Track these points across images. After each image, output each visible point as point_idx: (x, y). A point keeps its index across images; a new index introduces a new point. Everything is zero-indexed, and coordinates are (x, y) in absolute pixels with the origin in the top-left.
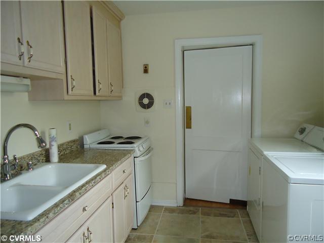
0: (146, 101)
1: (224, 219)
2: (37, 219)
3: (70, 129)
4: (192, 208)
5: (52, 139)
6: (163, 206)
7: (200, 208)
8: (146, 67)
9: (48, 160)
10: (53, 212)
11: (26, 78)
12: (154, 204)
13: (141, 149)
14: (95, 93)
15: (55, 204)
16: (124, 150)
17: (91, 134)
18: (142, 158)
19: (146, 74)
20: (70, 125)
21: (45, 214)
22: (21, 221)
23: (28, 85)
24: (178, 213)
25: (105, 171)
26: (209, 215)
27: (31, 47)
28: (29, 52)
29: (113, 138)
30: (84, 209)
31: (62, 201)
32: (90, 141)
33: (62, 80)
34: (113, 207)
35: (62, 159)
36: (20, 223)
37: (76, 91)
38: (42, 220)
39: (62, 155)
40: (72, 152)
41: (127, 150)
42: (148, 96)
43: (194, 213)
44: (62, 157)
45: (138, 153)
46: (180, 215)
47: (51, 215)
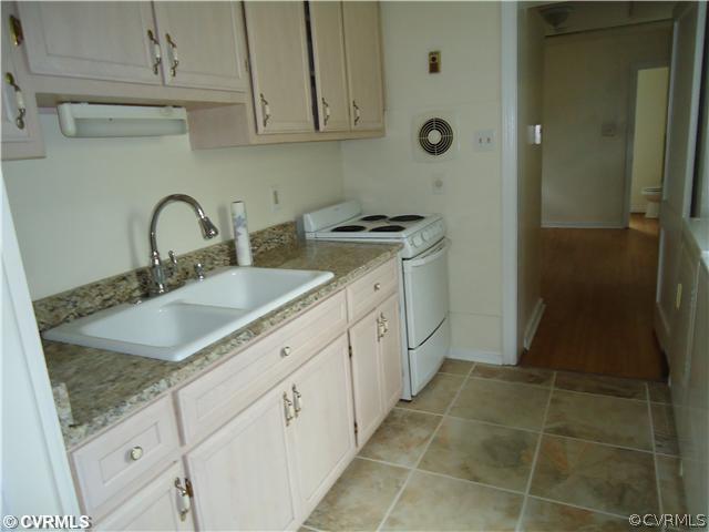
0: (435, 137)
1: (608, 400)
2: (189, 361)
3: (277, 202)
4: (535, 371)
5: (239, 222)
6: (472, 363)
7: (555, 373)
8: (434, 59)
9: (233, 261)
10: (217, 350)
11: (179, 107)
12: (452, 357)
13: (418, 241)
14: (317, 127)
15: (224, 339)
16: (380, 244)
17: (320, 212)
18: (420, 262)
19: (434, 75)
20: (275, 194)
21: (204, 353)
22: (166, 362)
23: (182, 120)
24: (504, 378)
25: (328, 284)
26: (572, 387)
27: (174, 46)
28: (171, 55)
29: (366, 219)
30: (283, 353)
31: (236, 335)
32: (316, 226)
33: (243, 104)
34: (350, 355)
35: (260, 260)
36: (163, 364)
37: (273, 126)
38: (197, 362)
39: (262, 253)
40: (281, 246)
41: (386, 244)
42: (439, 125)
43: (539, 381)
44: (262, 256)
45: (409, 251)
46: (506, 382)
47: (213, 355)
